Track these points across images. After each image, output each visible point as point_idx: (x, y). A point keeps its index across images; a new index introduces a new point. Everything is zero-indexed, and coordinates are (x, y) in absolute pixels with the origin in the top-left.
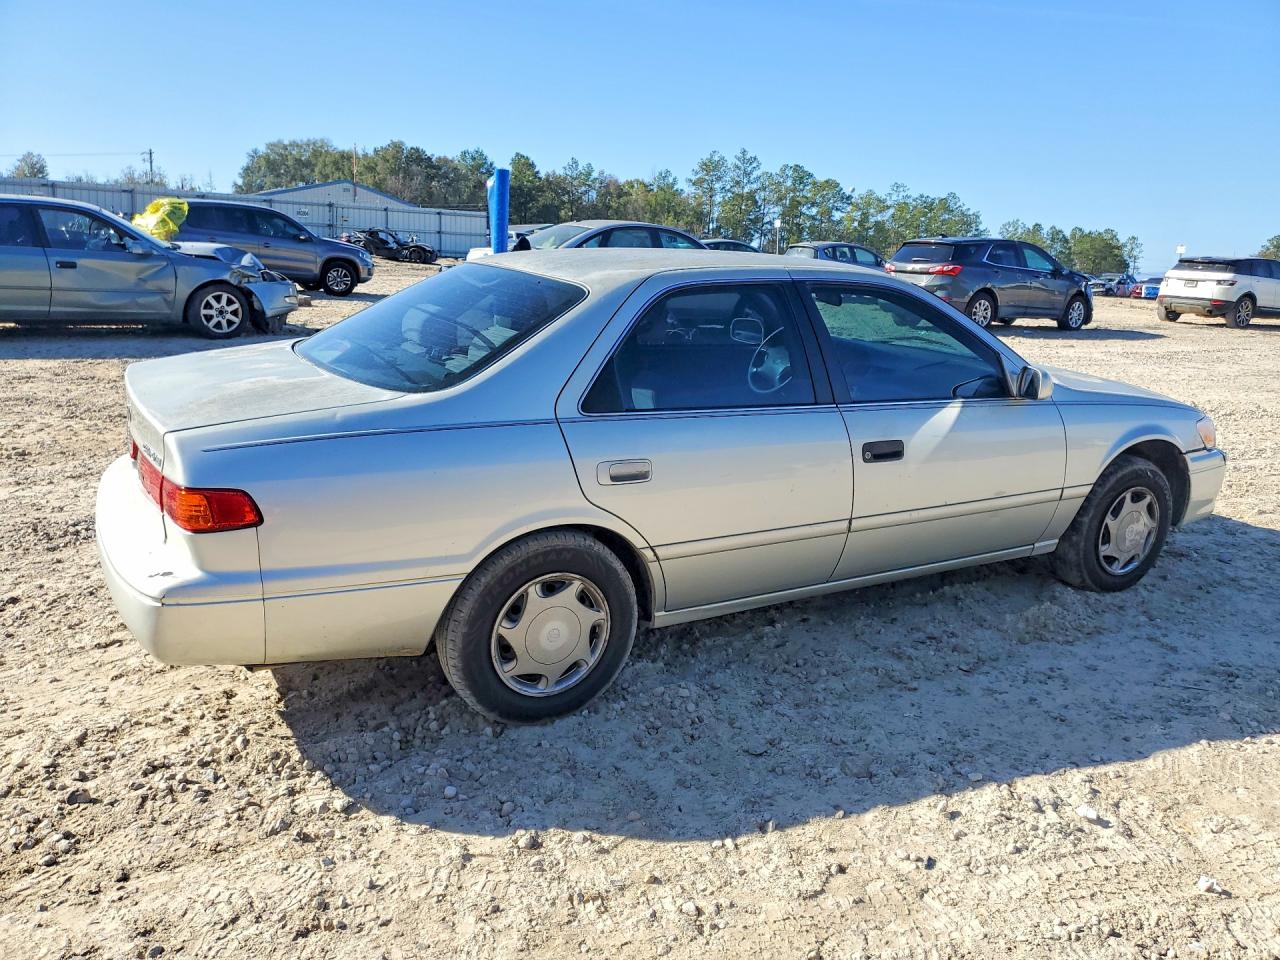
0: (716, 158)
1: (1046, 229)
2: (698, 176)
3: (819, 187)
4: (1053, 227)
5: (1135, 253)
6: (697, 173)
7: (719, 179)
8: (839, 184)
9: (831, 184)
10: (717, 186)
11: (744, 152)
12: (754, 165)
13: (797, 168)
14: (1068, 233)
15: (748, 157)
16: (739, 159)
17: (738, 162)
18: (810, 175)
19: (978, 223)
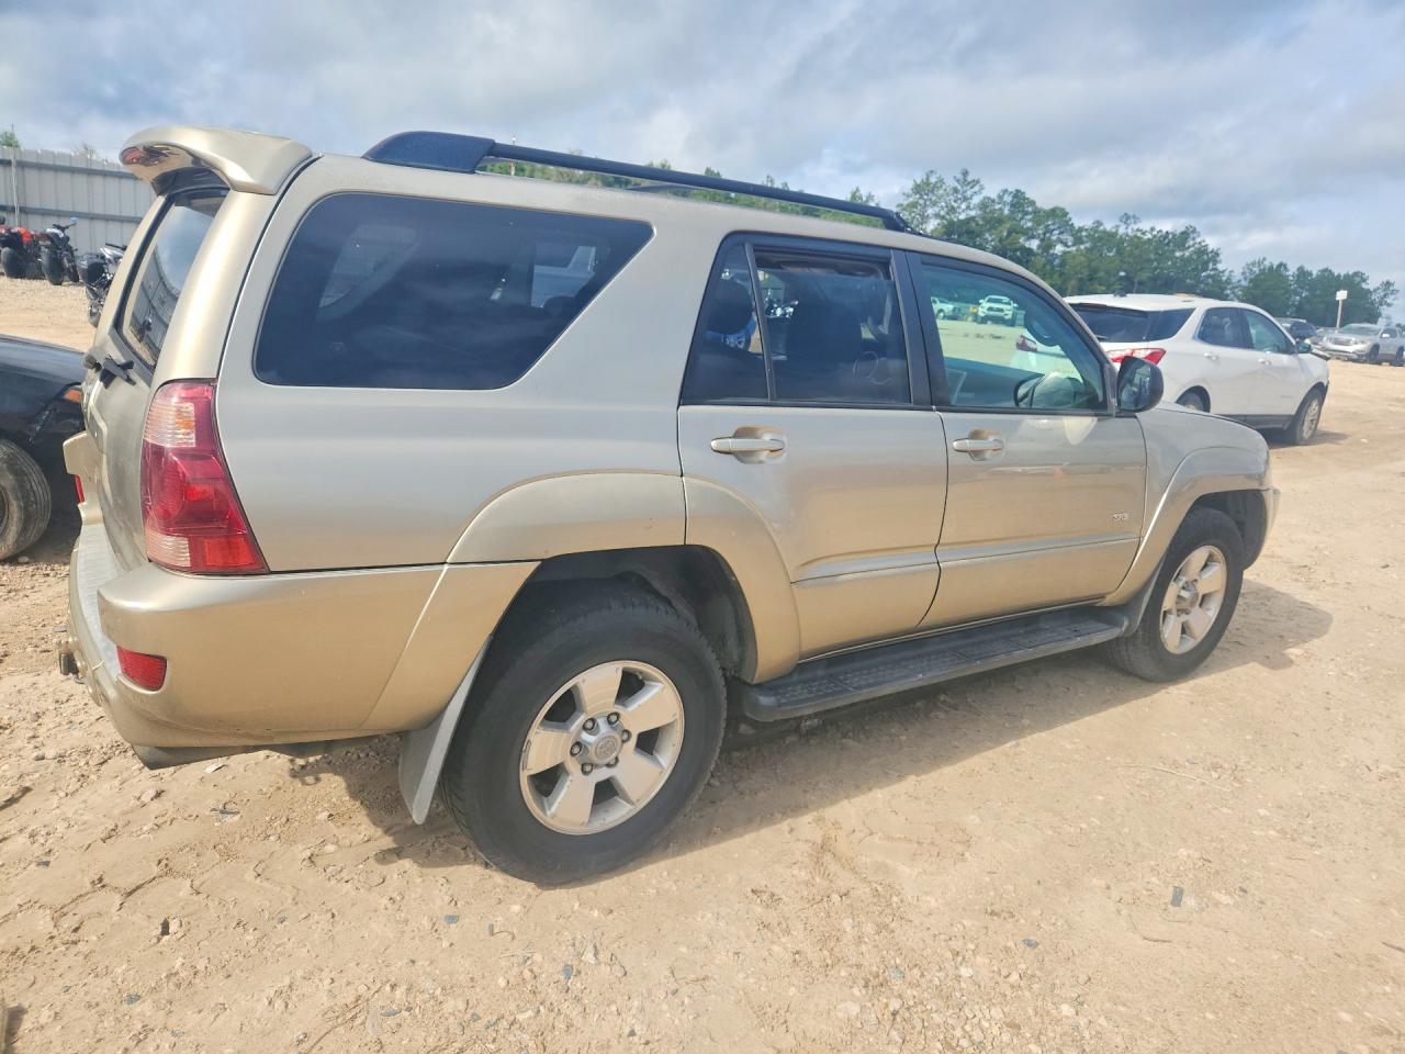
0: (933, 180)
1: (1292, 270)
2: (911, 199)
3: (1041, 216)
4: (1301, 269)
5: (1389, 301)
6: (908, 196)
7: (934, 204)
8: (1067, 214)
9: (1058, 214)
10: (930, 211)
11: (965, 173)
12: (976, 188)
13: (1018, 194)
14: (1315, 273)
15: (969, 179)
16: (958, 181)
17: (956, 184)
18: (1033, 203)
19: (1215, 262)
